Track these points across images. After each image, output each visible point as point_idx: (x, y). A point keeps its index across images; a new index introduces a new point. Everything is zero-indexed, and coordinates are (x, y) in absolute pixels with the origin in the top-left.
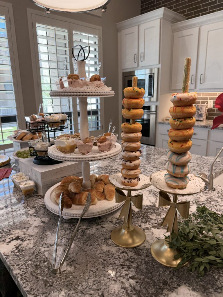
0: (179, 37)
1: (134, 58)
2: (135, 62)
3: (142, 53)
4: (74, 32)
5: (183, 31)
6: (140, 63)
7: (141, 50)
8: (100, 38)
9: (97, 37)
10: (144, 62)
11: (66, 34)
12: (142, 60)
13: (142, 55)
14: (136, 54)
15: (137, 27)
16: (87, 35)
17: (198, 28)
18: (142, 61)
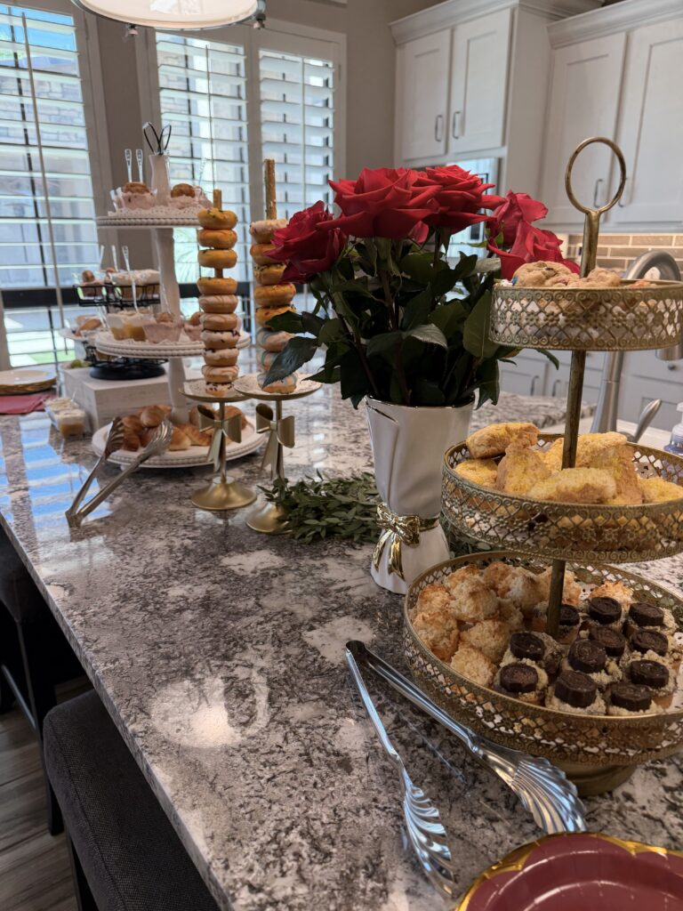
0: (569, 64)
1: (436, 128)
2: (439, 141)
3: (458, 113)
4: (262, 53)
5: (582, 45)
6: (452, 141)
7: (457, 105)
8: (340, 67)
9: (331, 65)
10: (462, 139)
11: (241, 60)
12: (456, 135)
13: (458, 117)
14: (440, 116)
15: (448, 32)
16: (299, 59)
17: (623, 36)
18: (457, 138)
